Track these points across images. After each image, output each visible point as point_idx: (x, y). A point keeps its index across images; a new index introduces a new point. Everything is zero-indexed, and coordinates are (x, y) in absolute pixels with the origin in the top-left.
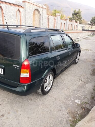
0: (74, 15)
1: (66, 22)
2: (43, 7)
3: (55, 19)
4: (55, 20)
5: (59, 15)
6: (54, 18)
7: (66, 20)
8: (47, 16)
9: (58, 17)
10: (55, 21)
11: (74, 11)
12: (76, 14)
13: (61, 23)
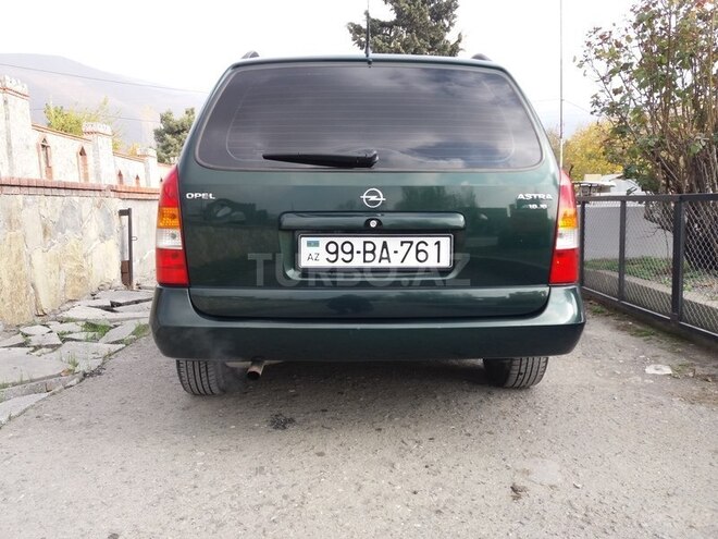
0: (168, 136)
1: (147, 170)
2: (8, 85)
3: (82, 153)
4: (85, 160)
5: (102, 130)
6: (75, 145)
7: (141, 158)
8: (36, 137)
9: (100, 144)
10: (85, 165)
11: (164, 119)
12: (179, 132)
13: (120, 175)
